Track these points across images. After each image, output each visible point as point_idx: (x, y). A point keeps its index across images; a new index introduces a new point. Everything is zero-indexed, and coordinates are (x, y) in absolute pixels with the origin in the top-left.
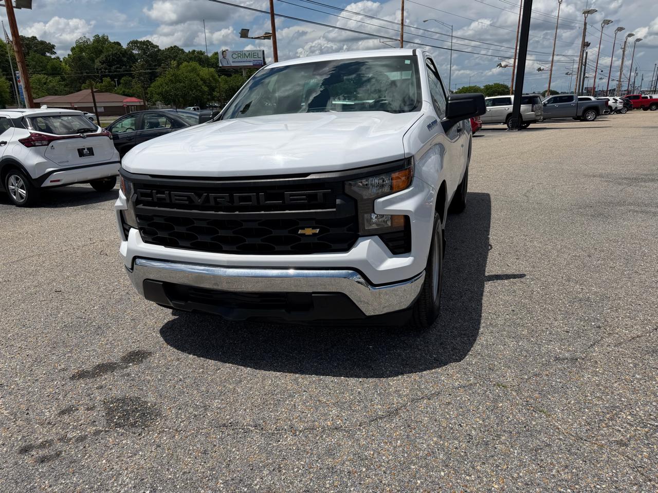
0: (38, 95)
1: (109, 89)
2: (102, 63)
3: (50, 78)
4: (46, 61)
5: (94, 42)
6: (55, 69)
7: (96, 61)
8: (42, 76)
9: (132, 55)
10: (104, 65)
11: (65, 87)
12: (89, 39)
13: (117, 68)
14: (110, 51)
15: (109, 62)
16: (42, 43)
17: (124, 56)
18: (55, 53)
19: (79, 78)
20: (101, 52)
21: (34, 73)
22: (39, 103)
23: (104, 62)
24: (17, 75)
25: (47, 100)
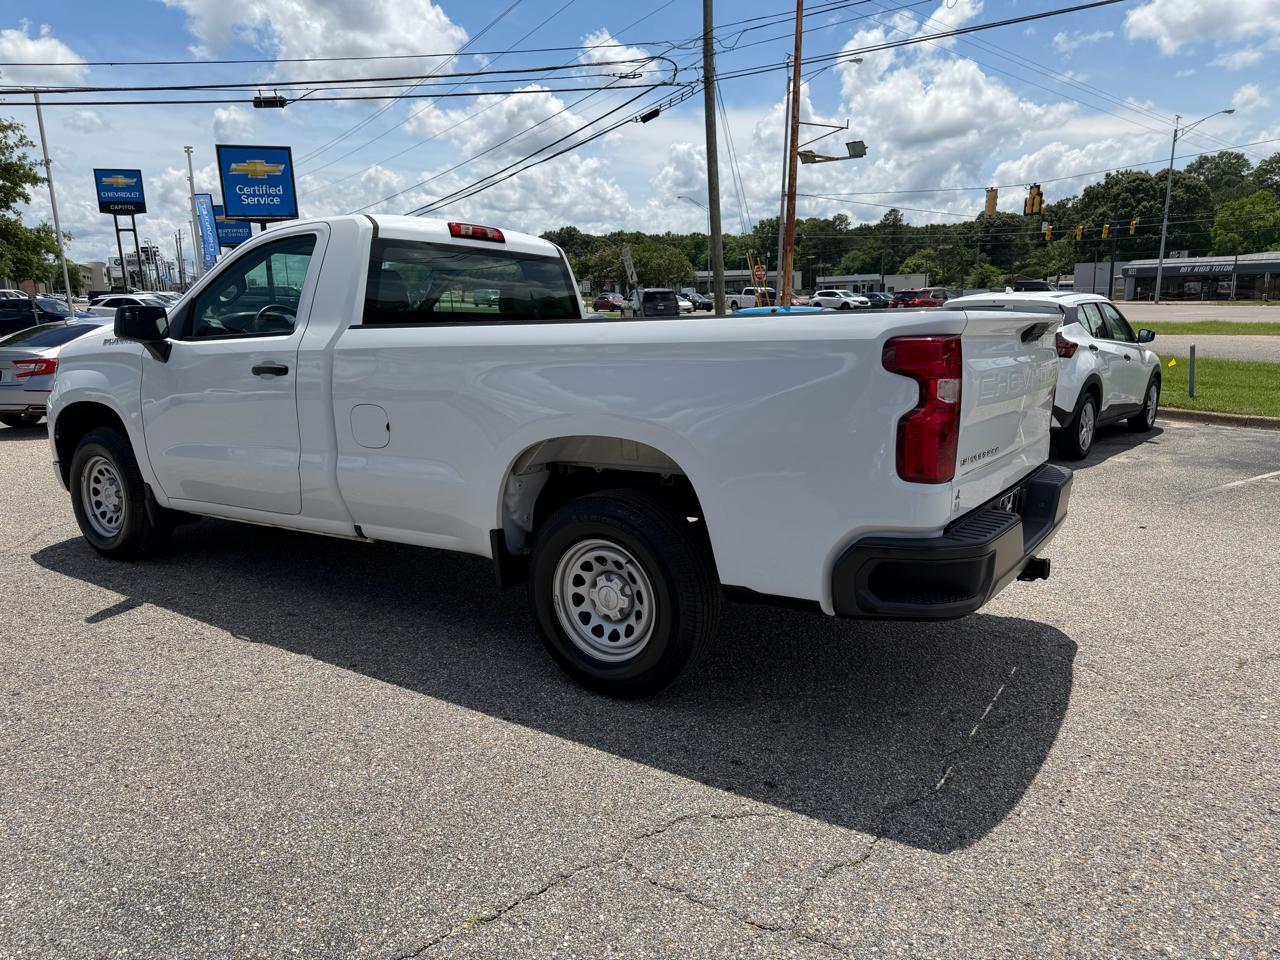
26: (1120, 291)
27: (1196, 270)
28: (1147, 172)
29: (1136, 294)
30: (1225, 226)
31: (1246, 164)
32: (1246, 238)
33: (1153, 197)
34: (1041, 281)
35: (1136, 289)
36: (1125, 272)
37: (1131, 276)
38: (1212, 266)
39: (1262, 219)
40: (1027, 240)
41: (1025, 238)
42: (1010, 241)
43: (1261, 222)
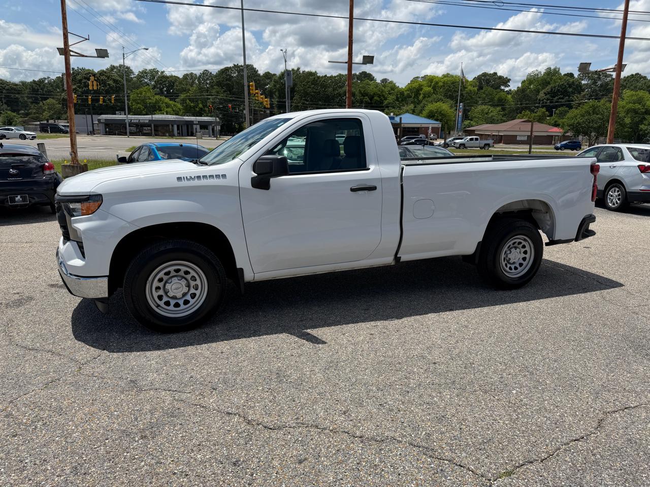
0: (477, 123)
1: (541, 120)
2: (546, 94)
3: (492, 109)
4: (495, 93)
5: (544, 75)
6: (501, 103)
7: (540, 93)
8: (486, 106)
9: (580, 85)
10: (548, 96)
11: (503, 117)
12: (540, 72)
13: (560, 98)
14: (557, 82)
15: (553, 93)
16: (501, 77)
17: (570, 86)
18: (509, 86)
19: (517, 109)
20: (549, 83)
21: (482, 104)
22: (474, 131)
23: (549, 93)
24: (461, 107)
25: (482, 127)
26: (98, 130)
27: (133, 121)
28: (93, 70)
29: (106, 132)
30: (135, 101)
31: (132, 72)
32: (145, 107)
34: (45, 122)
35: (106, 129)
36: (99, 120)
37: (102, 123)
38: (139, 120)
39: (150, 99)
40: (26, 99)
41: (25, 97)
42: (17, 98)
43: (150, 101)
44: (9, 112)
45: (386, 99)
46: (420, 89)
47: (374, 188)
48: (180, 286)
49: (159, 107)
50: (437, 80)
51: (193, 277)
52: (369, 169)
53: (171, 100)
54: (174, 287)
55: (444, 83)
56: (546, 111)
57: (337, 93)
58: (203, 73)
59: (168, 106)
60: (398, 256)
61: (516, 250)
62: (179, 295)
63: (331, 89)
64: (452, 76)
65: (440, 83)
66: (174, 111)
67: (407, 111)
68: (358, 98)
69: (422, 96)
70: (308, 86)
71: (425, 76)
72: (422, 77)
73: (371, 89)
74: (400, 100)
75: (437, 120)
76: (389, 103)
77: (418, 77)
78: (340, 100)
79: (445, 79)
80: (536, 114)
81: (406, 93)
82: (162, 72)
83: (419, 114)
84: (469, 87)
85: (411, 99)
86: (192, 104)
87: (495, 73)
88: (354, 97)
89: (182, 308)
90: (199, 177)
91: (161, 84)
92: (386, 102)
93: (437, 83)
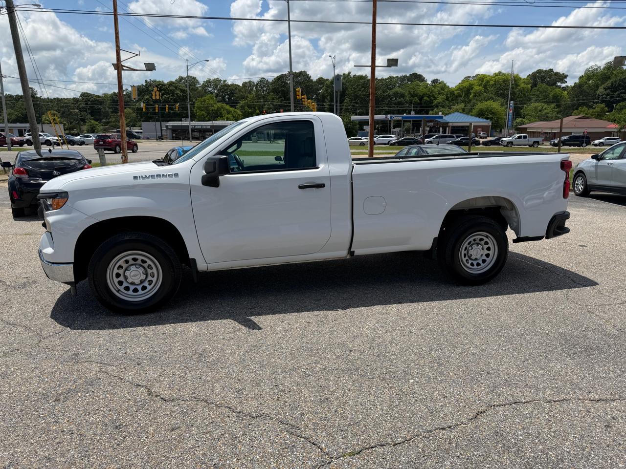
0: (530, 121)
1: (599, 116)
2: (605, 89)
3: (546, 106)
4: (550, 90)
5: (604, 69)
6: (556, 100)
7: (600, 88)
8: (540, 104)
10: (608, 91)
11: (558, 113)
12: (600, 67)
13: (621, 93)
14: (619, 76)
15: (613, 88)
16: (557, 74)
18: (566, 82)
19: (573, 105)
20: (609, 78)
21: (536, 101)
22: (526, 128)
23: (609, 88)
24: (511, 105)
25: (534, 125)
26: (166, 135)
27: (196, 127)
29: (173, 137)
30: (199, 108)
31: (198, 82)
32: (208, 114)
33: (168, 94)
35: (172, 134)
36: (167, 127)
37: (169, 129)
38: (202, 126)
39: (213, 106)
40: (107, 109)
41: (106, 108)
42: (100, 109)
43: (213, 108)
44: (92, 121)
45: (435, 99)
46: (471, 87)
47: (322, 186)
48: (137, 273)
49: (221, 113)
50: (488, 78)
51: (149, 266)
52: (318, 168)
53: (232, 106)
54: (132, 274)
55: (495, 82)
56: (606, 107)
57: (387, 95)
58: (261, 81)
59: (229, 112)
60: (352, 250)
61: (478, 246)
62: (137, 281)
63: (380, 91)
64: (504, 74)
65: (491, 82)
66: (234, 117)
67: (457, 111)
68: (407, 98)
69: (472, 94)
70: (358, 89)
71: (477, 75)
72: (474, 77)
73: (421, 90)
74: (450, 99)
75: (487, 118)
76: (439, 103)
77: (469, 77)
78: (389, 101)
79: (497, 77)
80: (595, 110)
81: (456, 93)
82: (225, 81)
83: (469, 112)
84: (523, 85)
85: (462, 98)
86: (250, 110)
87: (550, 69)
88: (403, 98)
89: (141, 293)
90: (153, 176)
91: (223, 92)
92: (435, 102)
93: (488, 82)
